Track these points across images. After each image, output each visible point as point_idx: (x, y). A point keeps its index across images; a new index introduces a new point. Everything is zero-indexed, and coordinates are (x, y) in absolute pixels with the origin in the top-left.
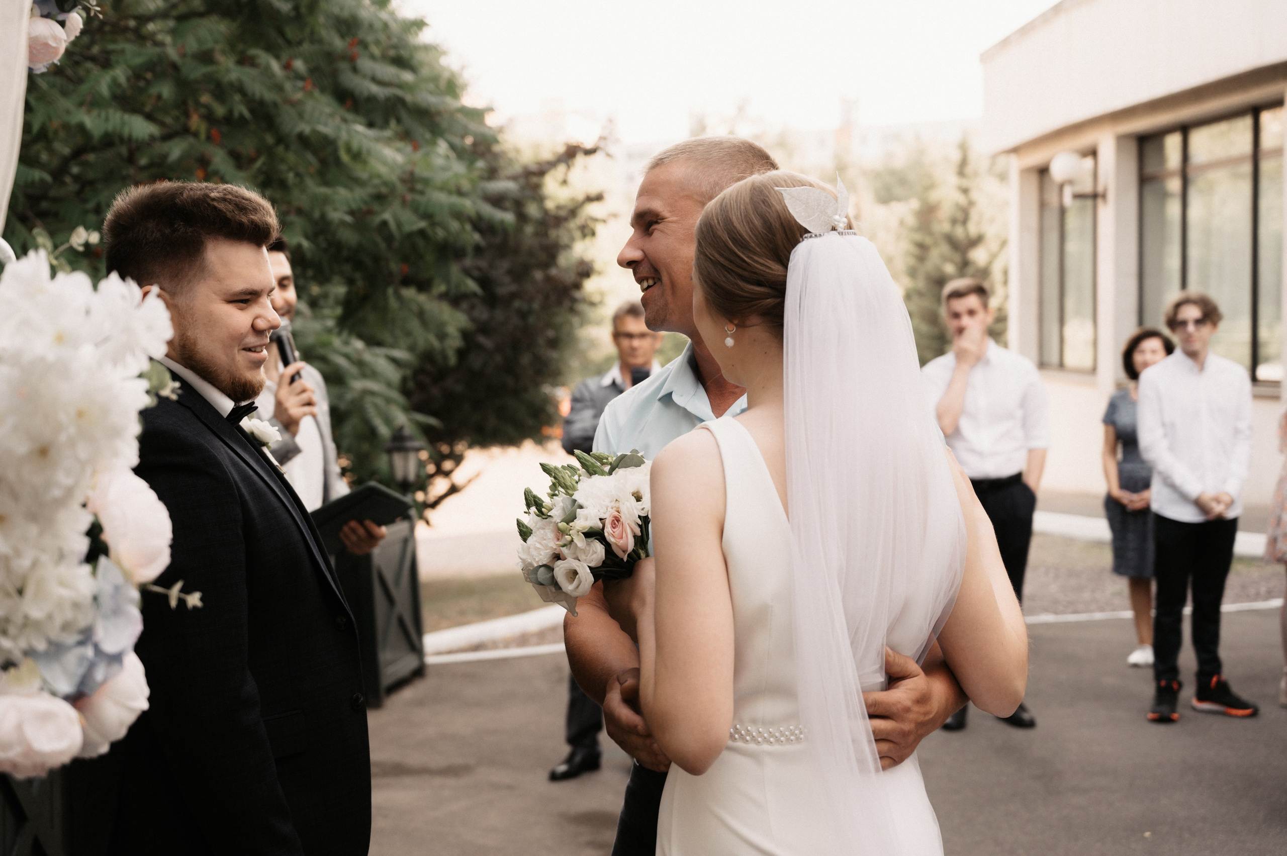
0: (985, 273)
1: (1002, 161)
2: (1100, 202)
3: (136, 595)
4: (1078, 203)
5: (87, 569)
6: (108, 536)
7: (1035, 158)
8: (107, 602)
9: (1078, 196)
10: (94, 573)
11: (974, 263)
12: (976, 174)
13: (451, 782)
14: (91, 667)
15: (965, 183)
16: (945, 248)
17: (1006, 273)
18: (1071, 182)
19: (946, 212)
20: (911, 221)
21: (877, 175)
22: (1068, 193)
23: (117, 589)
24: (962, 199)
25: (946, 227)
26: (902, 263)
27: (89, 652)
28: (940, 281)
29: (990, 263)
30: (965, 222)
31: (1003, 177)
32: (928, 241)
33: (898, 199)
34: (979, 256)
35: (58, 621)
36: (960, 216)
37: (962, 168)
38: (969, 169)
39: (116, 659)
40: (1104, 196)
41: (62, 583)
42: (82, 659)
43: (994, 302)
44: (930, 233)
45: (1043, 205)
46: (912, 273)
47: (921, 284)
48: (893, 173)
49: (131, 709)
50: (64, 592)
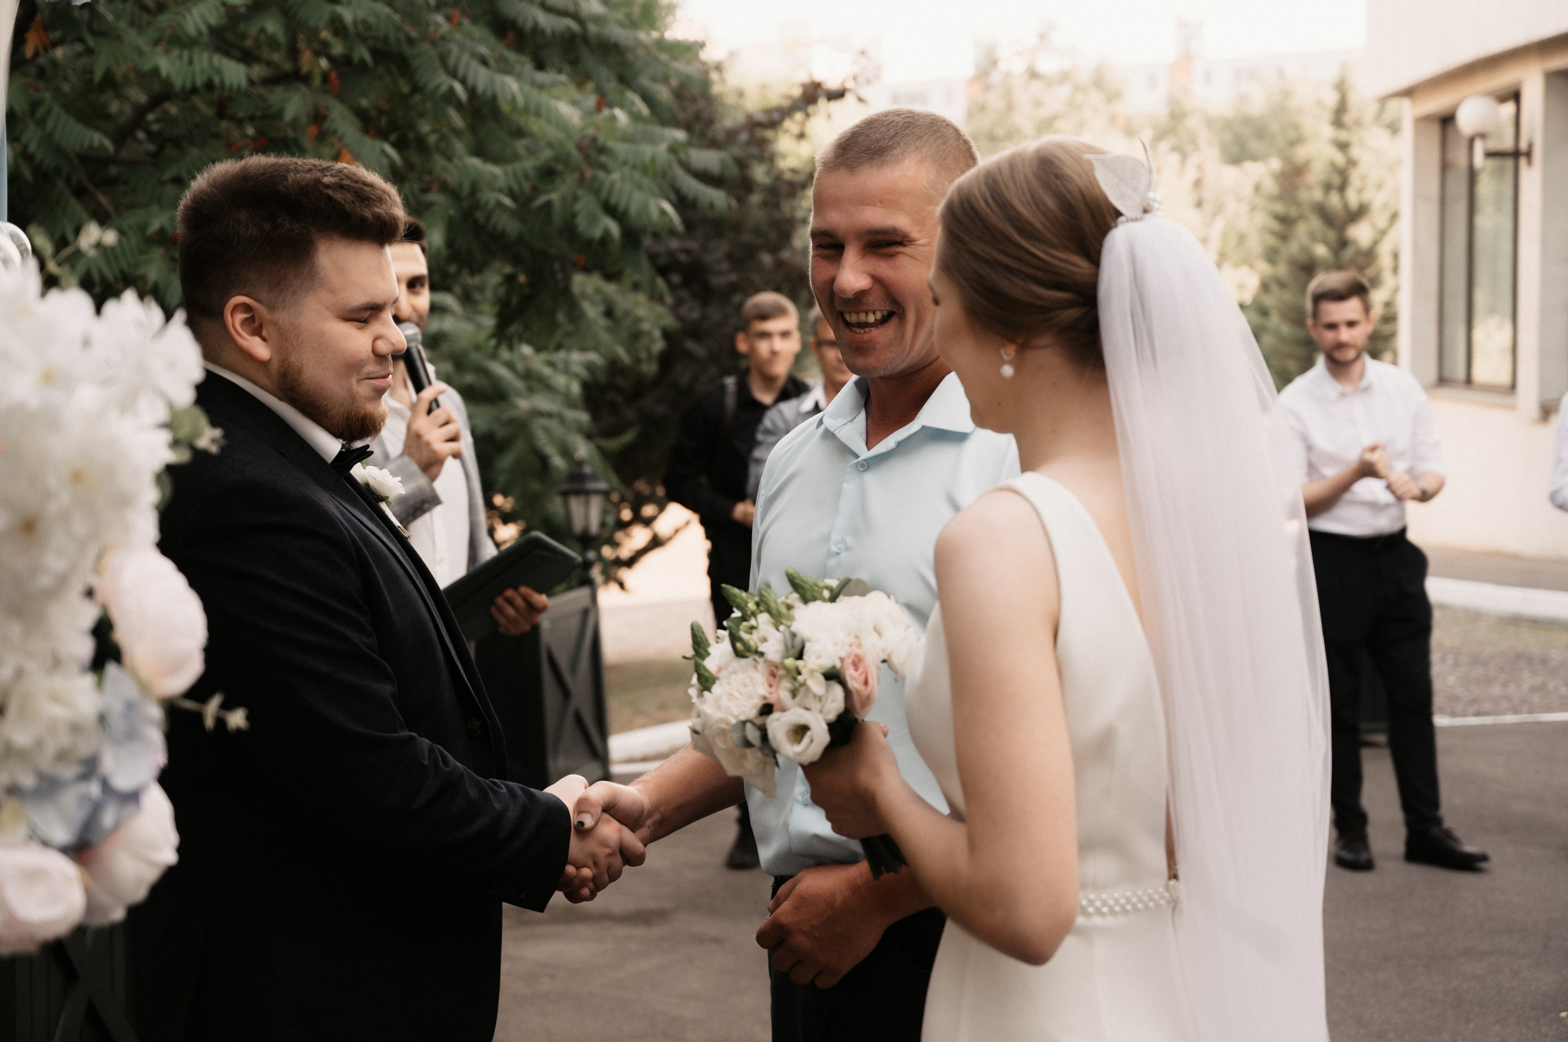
0: (1369, 256)
1: (1394, 105)
2: (1523, 162)
3: (156, 713)
4: (1492, 163)
5: (88, 681)
6: (122, 635)
7: (1436, 103)
8: (117, 722)
9: (1490, 155)
10: (100, 684)
11: (1354, 242)
12: (1358, 123)
13: (640, 931)
14: (96, 809)
15: (1343, 135)
16: (1315, 223)
17: (1396, 256)
18: (1483, 136)
19: (1317, 174)
20: (1270, 186)
21: (1227, 124)
22: (1479, 148)
23: (130, 707)
24: (1339, 158)
25: (1317, 195)
26: (1256, 244)
27: (94, 789)
28: (1307, 268)
29: (1376, 243)
30: (1342, 188)
31: (1394, 128)
32: (1293, 212)
33: (1254, 158)
34: (1361, 233)
35: (51, 749)
36: (1336, 180)
37: (1339, 115)
38: (1348, 118)
39: (132, 798)
40: (1529, 154)
41: (56, 698)
42: (84, 798)
43: (1378, 297)
44: (1296, 203)
45: (1445, 167)
46: (1271, 255)
47: (1282, 270)
48: (1247, 121)
49: (151, 863)
50: (58, 712)
